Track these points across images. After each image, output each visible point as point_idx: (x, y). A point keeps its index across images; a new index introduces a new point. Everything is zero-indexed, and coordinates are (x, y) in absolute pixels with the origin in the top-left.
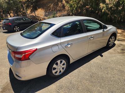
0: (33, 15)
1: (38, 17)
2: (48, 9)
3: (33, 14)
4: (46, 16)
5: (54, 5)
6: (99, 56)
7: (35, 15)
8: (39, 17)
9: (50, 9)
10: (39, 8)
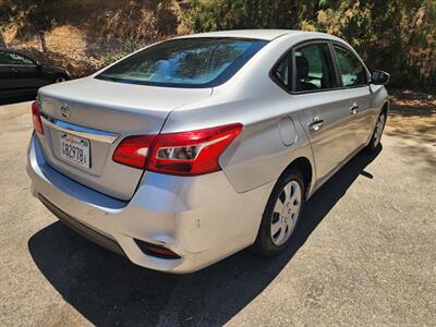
0: (36, 47)
1: (57, 55)
2: (99, 30)
3: (35, 44)
4: (95, 57)
5: (122, 16)
6: (361, 177)
7: (45, 49)
8: (63, 56)
9: (107, 32)
10: (60, 25)
